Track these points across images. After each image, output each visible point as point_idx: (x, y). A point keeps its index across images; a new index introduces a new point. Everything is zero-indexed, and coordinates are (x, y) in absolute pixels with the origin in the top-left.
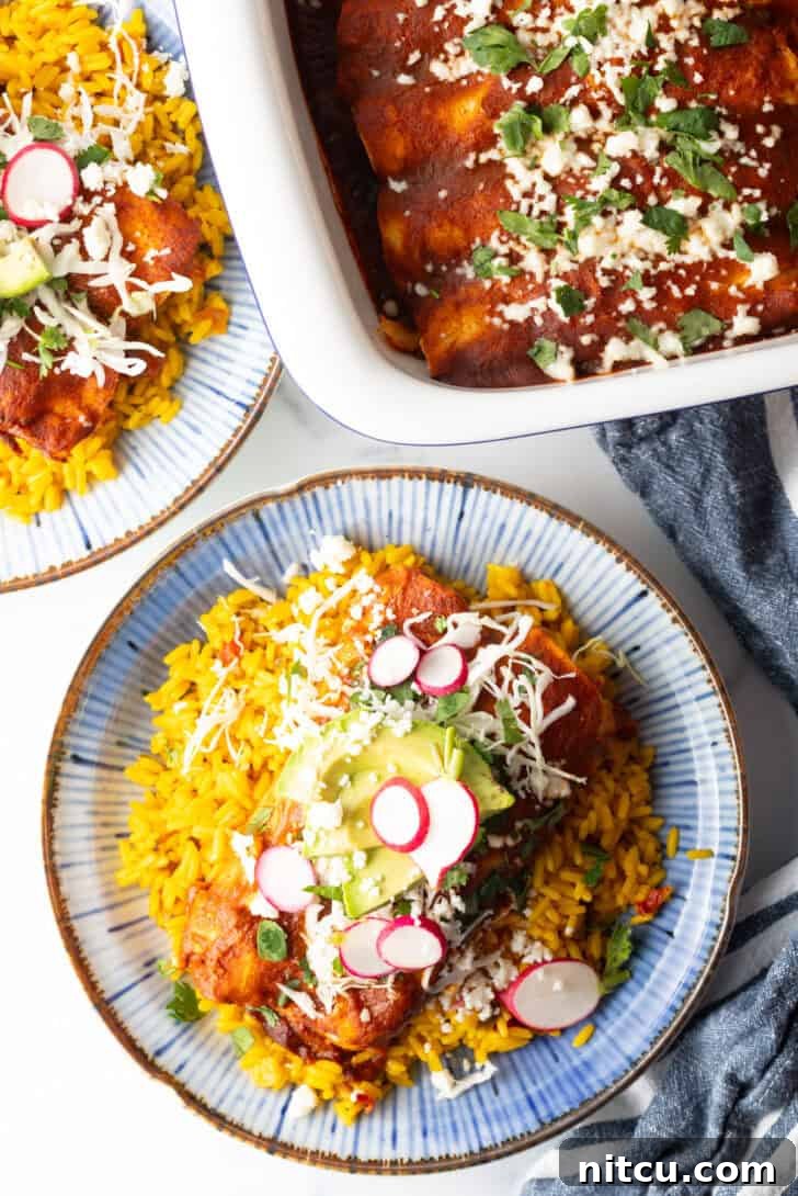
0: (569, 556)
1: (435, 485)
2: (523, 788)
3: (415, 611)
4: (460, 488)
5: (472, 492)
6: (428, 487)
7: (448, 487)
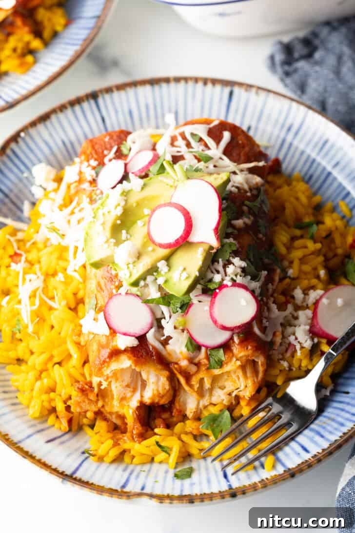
0: (177, 104)
1: (77, 108)
2: (233, 186)
3: (106, 152)
4: (92, 102)
5: (100, 100)
6: (74, 112)
7: (85, 105)
